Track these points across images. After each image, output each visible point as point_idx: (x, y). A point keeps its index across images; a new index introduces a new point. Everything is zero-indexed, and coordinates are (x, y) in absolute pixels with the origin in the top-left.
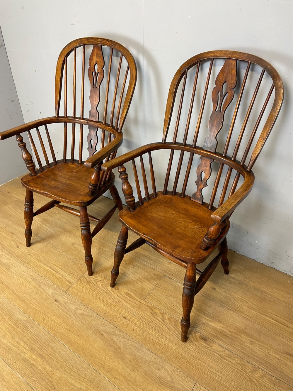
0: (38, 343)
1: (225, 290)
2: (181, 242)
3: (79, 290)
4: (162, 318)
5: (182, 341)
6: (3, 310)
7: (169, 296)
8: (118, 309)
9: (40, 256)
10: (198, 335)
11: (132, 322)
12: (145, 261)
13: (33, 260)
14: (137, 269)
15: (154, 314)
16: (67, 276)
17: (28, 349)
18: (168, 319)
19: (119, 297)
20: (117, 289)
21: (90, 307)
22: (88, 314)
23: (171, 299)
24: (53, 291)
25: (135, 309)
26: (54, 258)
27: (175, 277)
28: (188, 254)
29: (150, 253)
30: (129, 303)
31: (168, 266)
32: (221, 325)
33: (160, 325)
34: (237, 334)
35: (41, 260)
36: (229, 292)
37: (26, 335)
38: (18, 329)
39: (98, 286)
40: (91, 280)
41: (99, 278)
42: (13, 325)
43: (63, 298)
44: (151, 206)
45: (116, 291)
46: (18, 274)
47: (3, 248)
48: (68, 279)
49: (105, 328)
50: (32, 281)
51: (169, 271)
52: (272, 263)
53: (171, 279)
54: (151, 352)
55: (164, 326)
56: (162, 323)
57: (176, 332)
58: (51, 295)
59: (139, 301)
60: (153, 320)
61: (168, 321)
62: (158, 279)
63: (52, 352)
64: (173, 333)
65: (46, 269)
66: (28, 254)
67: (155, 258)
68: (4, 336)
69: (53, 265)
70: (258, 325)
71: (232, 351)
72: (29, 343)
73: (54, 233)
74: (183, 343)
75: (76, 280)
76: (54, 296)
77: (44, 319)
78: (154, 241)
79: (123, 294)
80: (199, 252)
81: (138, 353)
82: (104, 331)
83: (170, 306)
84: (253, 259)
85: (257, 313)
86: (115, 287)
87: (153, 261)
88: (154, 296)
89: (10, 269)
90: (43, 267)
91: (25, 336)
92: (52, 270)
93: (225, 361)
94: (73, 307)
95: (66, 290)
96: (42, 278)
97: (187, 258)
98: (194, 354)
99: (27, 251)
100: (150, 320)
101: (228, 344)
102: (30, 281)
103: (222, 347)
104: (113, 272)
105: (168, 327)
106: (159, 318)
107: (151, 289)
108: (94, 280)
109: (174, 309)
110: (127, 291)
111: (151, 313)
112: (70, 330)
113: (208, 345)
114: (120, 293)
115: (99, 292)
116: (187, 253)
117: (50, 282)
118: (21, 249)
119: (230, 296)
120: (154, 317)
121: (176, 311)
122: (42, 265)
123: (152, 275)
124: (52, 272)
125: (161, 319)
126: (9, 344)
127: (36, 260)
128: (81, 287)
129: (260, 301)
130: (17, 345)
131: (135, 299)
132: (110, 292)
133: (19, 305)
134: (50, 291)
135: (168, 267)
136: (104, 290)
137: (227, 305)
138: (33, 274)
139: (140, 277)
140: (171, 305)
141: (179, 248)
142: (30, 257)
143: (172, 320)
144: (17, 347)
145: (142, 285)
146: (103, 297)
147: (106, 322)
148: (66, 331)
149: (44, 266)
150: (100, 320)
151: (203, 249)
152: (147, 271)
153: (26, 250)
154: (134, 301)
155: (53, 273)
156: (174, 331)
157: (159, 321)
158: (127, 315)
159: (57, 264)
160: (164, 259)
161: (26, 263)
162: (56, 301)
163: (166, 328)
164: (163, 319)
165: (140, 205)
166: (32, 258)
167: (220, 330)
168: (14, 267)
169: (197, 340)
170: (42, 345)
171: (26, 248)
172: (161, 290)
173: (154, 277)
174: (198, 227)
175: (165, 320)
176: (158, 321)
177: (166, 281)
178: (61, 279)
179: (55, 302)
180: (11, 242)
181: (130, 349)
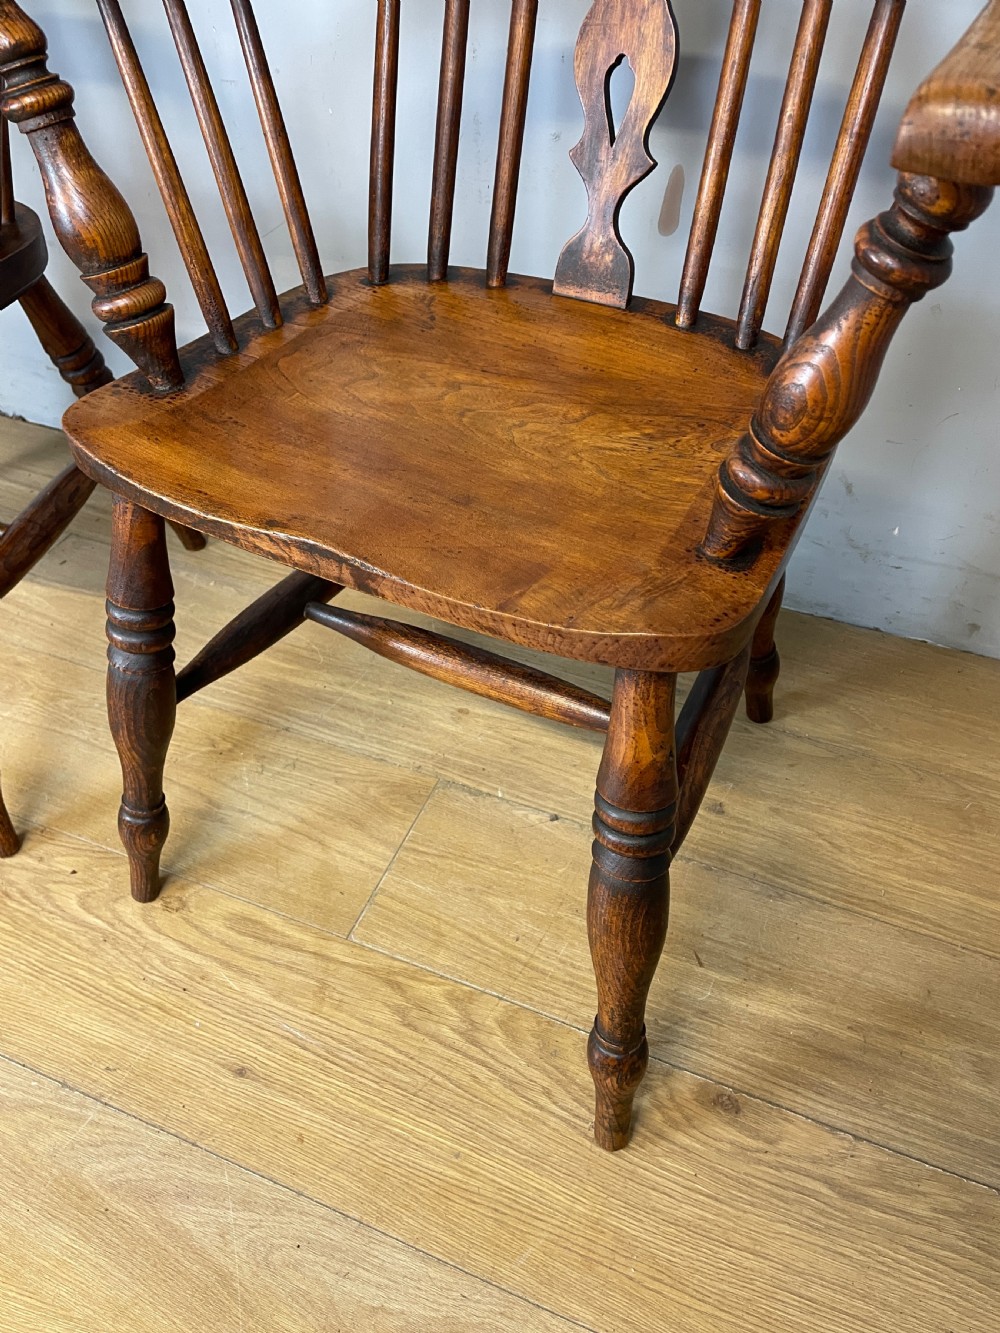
1: (774, 804)
2: (549, 544)
4: (464, 1026)
5: (603, 1146)
7: (482, 892)
8: (190, 1022)
10: (685, 1084)
11: (289, 1090)
12: (327, 725)
14: (283, 775)
15: (412, 1015)
18: (501, 1024)
19: (195, 951)
20: (176, 905)
21: (12, 1049)
23: (500, 903)
25: (294, 1004)
27: (501, 782)
28: (620, 606)
30: (257, 979)
31: (452, 728)
32: (797, 999)
33: (456, 1075)
34: (894, 1034)
36: (796, 809)
39: (58, 907)
44: (296, 355)
45: (175, 915)
49: (123, 1163)
51: (460, 754)
52: (974, 627)
53: (481, 793)
54: (427, 1257)
55: (483, 1073)
56: (472, 1058)
57: (559, 1093)
59: (317, 949)
60: (413, 1052)
61: (498, 1040)
62: (406, 809)
64: (542, 1108)
67: (375, 699)
70: (990, 963)
71: (892, 1144)
74: (611, 1157)
78: (345, 561)
79: (215, 926)
80: (693, 581)
81: (348, 1285)
82: (113, 1188)
83: (499, 946)
84: (872, 625)
85: (964, 895)
86: (163, 894)
87: (370, 714)
88: (398, 907)
93: (872, 1212)
97: (617, 640)
98: (686, 1212)
100: (393, 1053)
101: (863, 1106)
103: (833, 1129)
104: (131, 815)
105: (509, 1072)
106: (446, 1032)
107: (379, 870)
108: (31, 875)
109: (523, 957)
110: (238, 907)
111: (398, 1011)
113: (756, 1135)
114: (196, 927)
115: (64, 943)
116: (607, 602)
119: (805, 830)
120: (416, 1029)
121: (533, 968)
123: (372, 791)
125: (461, 1033)
129: (962, 826)
131: (289, 946)
132: (138, 932)
135: (454, 737)
136: (93, 928)
137: (804, 882)
139: (308, 815)
140: (502, 942)
141: (544, 581)
143: (526, 1024)
145: (323, 856)
146: (91, 971)
147: (123, 1124)
151: (718, 562)
152: (339, 775)
154: (287, 956)
156: (547, 1093)
157: (451, 1047)
158: (251, 1050)
160: (424, 699)
163: (496, 1085)
164: (471, 1032)
165: (221, 358)
167: (802, 1033)
169: (688, 1119)
172: (435, 866)
173: (384, 802)
174: (636, 434)
175: (482, 1037)
176: (440, 1049)
177: (453, 812)
181: (296, 1266)
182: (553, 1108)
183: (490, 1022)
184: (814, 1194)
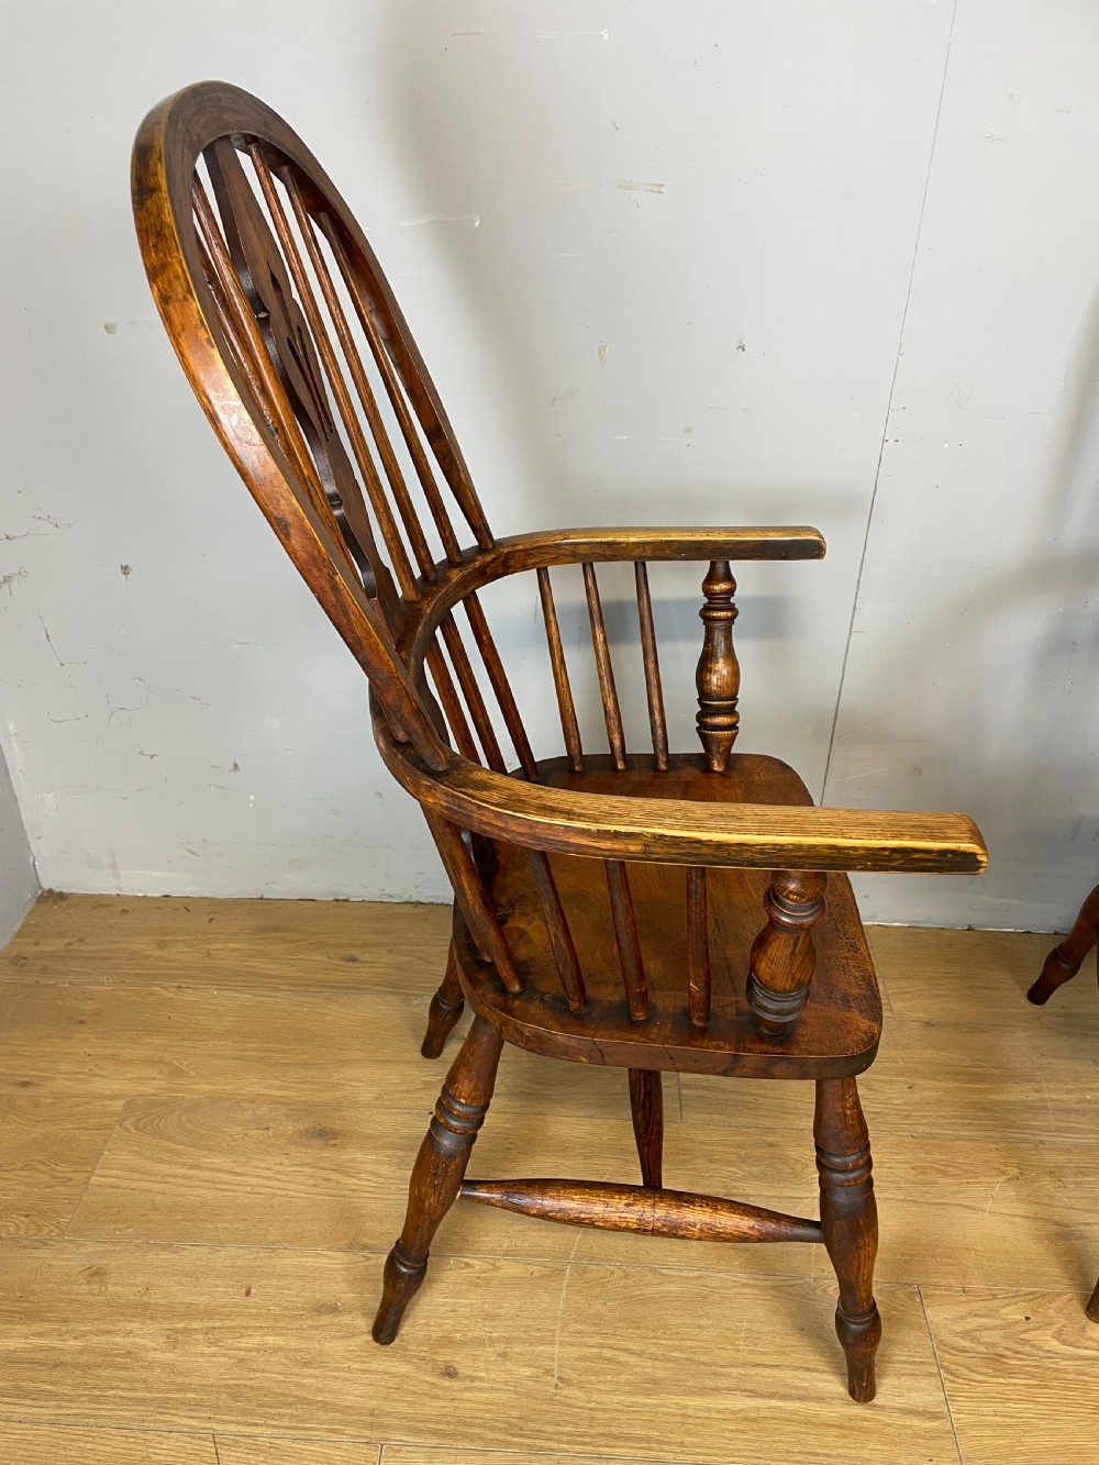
3: (1007, 1427)
9: (623, 1357)
13: (616, 1398)
26: (700, 1326)
29: (1036, 1086)
35: (656, 1382)
40: (994, 1345)
41: (1003, 1311)
47: (371, 1427)
65: (733, 1412)
66: (548, 1384)
69: (740, 1370)
75: (936, 1380)
90: (709, 1410)
92: (773, 1403)
99: (527, 1372)
118: (481, 1379)
124: (780, 1410)
127: (629, 1393)
128: (998, 1407)
142: (576, 1393)
149: (709, 1402)
155: (795, 1412)
159: (753, 1352)
161: (606, 1441)
166: (595, 1396)
180: (374, 1366)
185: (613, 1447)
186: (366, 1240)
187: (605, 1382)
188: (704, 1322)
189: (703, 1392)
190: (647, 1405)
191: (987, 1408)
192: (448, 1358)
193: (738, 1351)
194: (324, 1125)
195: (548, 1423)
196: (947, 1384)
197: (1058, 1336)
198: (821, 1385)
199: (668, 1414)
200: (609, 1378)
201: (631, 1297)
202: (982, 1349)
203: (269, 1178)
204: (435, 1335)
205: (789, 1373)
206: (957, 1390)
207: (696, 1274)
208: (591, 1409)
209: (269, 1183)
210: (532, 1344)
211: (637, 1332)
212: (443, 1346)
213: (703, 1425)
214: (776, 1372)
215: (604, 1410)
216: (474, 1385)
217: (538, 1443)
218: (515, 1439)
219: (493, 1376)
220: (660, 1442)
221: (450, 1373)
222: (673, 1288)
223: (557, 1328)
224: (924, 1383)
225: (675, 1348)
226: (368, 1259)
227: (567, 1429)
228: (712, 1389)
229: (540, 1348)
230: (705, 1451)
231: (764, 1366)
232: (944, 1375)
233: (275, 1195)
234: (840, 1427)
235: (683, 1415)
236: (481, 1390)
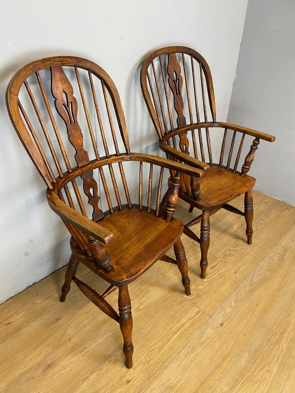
0: (271, 337)
3: (209, 304)
6: (237, 380)
8: (227, 276)
9: (153, 348)
13: (158, 355)
16: (189, 315)
17: (278, 346)
18: (234, 248)
19: (215, 274)
21: (228, 296)
22: (235, 297)
24: (210, 328)
26: (158, 331)
33: (240, 253)
35: (161, 346)
37: (264, 350)
38: (259, 359)
39: (203, 289)
40: (196, 294)
42: (255, 366)
43: (219, 318)
46: (182, 373)
48: (194, 314)
49: (247, 286)
50: (195, 353)
54: (262, 261)
56: (238, 251)
58: (215, 330)
61: (236, 249)
63: (277, 325)
65: (176, 339)
66: (146, 365)
68: (269, 372)
69: (170, 331)
72: (272, 346)
73: (111, 333)
74: (252, 244)
75: (194, 306)
76: (215, 327)
77: (245, 335)
79: (211, 271)
81: (264, 268)
82: (250, 287)
83: (222, 245)
89: (172, 386)
90: (173, 342)
91: (266, 351)
92: (179, 331)
93: (260, 229)
94: (229, 310)
95: (208, 316)
96: (190, 342)
98: (258, 241)
102: (195, 355)
105: (240, 249)
106: (234, 253)
110: (209, 268)
111: (230, 256)
112: (253, 312)
115: (210, 288)
117: (197, 333)
118: (135, 377)
120: (233, 255)
122: (168, 344)
124: (181, 332)
126: (277, 366)
127: (159, 352)
128: (205, 303)
130: (276, 357)
132: (211, 280)
133: (229, 363)
134: (210, 331)
136: (208, 284)
138: (182, 354)
139: (193, 257)
142: (152, 362)
143: (234, 246)
144: (279, 356)
146: (216, 286)
147: (241, 285)
148: (255, 315)
149: (171, 341)
150: (240, 289)
153: (137, 369)
154: (219, 265)
155: (183, 330)
156: (244, 247)
159: (169, 326)
161: (164, 364)
162: (222, 325)
163: (242, 250)
166: (155, 358)
168: (169, 380)
170: (272, 334)
171: (134, 368)
175: (235, 250)
176: (236, 254)
178: (193, 322)
179: (224, 326)
181: (262, 272)
182: (245, 247)
183: (233, 249)
184: (257, 233)
185: (166, 363)
186: (85, 377)
187: (154, 355)
188: (158, 329)
189: (169, 340)
190: (164, 351)
191: (204, 304)
192: (125, 380)
193: (167, 328)
194: (47, 364)
195: (153, 371)
196: (197, 305)
197: (202, 285)
198: (182, 322)
199: (168, 349)
200: (154, 353)
201: (144, 337)
202: (195, 296)
203: (47, 387)
204: (118, 379)
205: (177, 325)
206: (198, 305)
207: (149, 322)
208: (157, 361)
209: (48, 388)
210: (137, 361)
211: (150, 341)
212: (122, 379)
213: (174, 346)
214: (175, 326)
215: (159, 359)
216: (135, 379)
217: (155, 376)
218: (151, 379)
219: (136, 374)
220: (171, 355)
221: (129, 382)
222: (148, 328)
223: (138, 354)
224: (194, 308)
225: (158, 338)
226: (90, 379)
227: (157, 369)
228: (170, 338)
229: (139, 361)
230: (178, 349)
231: (173, 327)
232: (195, 304)
233: (53, 388)
234: (191, 326)
235: (170, 347)
236: (137, 378)
